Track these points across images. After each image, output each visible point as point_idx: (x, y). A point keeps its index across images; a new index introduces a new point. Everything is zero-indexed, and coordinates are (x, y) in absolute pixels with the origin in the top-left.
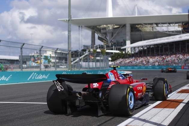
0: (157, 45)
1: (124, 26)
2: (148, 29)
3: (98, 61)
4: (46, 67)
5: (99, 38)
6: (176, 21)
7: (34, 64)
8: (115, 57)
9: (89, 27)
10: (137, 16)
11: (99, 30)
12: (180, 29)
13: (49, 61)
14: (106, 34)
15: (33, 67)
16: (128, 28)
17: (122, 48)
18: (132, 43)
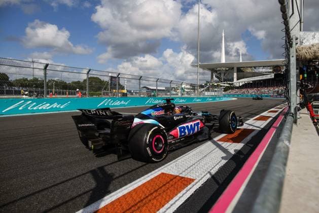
0: (255, 81)
1: (233, 68)
2: (249, 70)
3: (216, 91)
4: (182, 94)
5: (216, 76)
6: (269, 65)
7: (174, 93)
8: (226, 89)
9: (209, 69)
10: (241, 61)
11: (216, 71)
12: (271, 70)
13: (184, 91)
14: (220, 74)
15: (174, 94)
16: (235, 70)
17: (231, 83)
18: (237, 80)
